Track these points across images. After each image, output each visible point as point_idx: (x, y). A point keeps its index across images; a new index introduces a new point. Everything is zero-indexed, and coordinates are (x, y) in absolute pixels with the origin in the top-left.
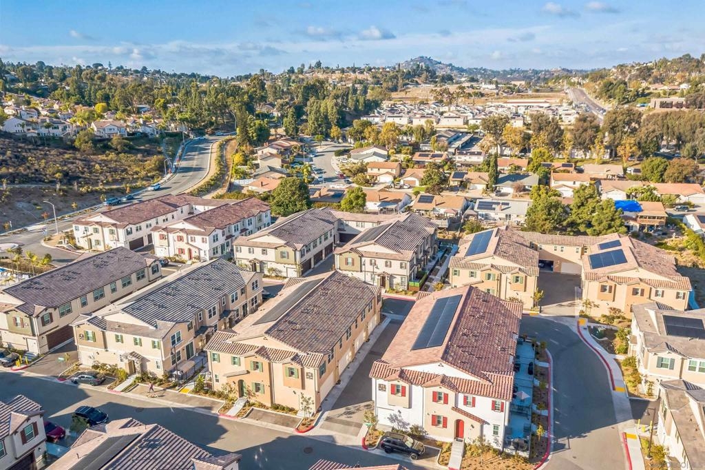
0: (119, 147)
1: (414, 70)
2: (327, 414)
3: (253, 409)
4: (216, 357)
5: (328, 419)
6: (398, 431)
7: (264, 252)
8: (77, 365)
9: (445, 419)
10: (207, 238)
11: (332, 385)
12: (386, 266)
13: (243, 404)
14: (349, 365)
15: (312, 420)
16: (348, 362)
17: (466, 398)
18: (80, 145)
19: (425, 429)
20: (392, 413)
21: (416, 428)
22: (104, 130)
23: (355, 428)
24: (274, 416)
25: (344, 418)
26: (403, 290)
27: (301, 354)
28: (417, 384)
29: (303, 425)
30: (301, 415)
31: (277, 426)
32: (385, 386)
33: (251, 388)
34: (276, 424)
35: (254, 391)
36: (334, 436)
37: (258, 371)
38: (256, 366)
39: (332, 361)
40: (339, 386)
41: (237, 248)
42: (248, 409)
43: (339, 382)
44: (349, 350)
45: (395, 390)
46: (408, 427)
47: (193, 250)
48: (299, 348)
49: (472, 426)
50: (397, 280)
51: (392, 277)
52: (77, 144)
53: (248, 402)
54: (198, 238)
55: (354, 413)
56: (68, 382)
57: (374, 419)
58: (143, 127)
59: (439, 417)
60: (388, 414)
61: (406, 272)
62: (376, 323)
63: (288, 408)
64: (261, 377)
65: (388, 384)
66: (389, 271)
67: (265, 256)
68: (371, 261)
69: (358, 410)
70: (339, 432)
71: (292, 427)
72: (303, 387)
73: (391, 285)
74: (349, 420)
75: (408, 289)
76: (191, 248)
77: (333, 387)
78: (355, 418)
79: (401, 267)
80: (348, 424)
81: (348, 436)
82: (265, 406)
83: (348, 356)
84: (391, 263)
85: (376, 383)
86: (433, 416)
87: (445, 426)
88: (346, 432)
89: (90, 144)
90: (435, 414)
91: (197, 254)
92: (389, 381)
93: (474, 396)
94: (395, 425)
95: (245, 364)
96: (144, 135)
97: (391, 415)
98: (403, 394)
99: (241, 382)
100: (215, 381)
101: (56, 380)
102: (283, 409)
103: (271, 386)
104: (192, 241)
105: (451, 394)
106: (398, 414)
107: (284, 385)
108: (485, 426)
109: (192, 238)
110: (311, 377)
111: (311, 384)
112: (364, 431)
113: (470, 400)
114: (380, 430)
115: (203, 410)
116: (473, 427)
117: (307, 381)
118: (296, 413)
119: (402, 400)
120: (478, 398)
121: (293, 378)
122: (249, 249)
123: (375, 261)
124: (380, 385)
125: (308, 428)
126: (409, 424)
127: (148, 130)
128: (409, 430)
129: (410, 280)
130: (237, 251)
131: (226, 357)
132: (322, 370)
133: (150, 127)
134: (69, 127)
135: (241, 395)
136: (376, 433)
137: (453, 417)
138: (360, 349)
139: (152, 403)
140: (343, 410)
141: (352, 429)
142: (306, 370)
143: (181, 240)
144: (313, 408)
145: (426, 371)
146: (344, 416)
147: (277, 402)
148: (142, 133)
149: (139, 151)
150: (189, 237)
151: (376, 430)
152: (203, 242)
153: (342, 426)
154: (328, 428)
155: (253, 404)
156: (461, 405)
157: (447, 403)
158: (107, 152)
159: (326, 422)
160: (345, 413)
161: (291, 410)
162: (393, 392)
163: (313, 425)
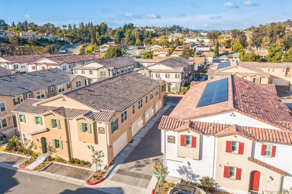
0: (31, 42)
1: (172, 28)
2: (118, 167)
3: (52, 163)
4: (22, 118)
5: (119, 171)
6: (187, 183)
7: (91, 73)
9: (239, 171)
10: (59, 67)
11: (126, 143)
12: (166, 77)
13: (44, 159)
14: (140, 130)
15: (104, 173)
16: (140, 128)
17: (264, 147)
18: (12, 41)
19: (216, 181)
20: (181, 165)
21: (207, 180)
22: (25, 36)
23: (145, 180)
24: (70, 169)
25: (134, 170)
26: (177, 92)
27: (94, 111)
28: (208, 134)
29: (95, 177)
30: (94, 168)
31: (70, 178)
32: (174, 137)
33: (51, 145)
34: (69, 176)
35: (54, 147)
36: (123, 188)
37: (56, 129)
38: (55, 124)
39: (125, 122)
40: (132, 144)
42: (48, 163)
43: (132, 141)
44: (141, 117)
45: (185, 141)
46: (198, 179)
48: (94, 107)
49: (271, 177)
50: (173, 86)
51: (170, 84)
52: (10, 41)
53: (50, 157)
55: (143, 166)
57: (164, 171)
58: (46, 37)
59: (232, 168)
60: (177, 165)
61: (179, 80)
62: (160, 107)
63: (83, 162)
64: (59, 133)
65: (177, 136)
66: (168, 80)
67: (91, 75)
68: (156, 74)
69: (147, 163)
70: (129, 184)
71: (84, 180)
72: (96, 142)
73: (169, 89)
74: (138, 172)
75: (180, 91)
77: (127, 145)
78: (145, 170)
79: (176, 77)
80: (138, 176)
81: (137, 188)
82: (64, 160)
83: (139, 123)
84: (169, 75)
85: (165, 134)
86: (225, 167)
87: (239, 177)
88: (136, 184)
89: (17, 40)
90: (227, 165)
92: (179, 131)
93: (275, 145)
94: (184, 177)
95: (46, 122)
96: (47, 40)
97: (180, 167)
98: (194, 145)
99: (44, 140)
100: (23, 140)
102: (79, 163)
103: (68, 142)
105: (248, 143)
106: (187, 165)
107: (79, 140)
108: (286, 178)
110: (103, 131)
111: (104, 139)
112: (153, 182)
113: (269, 149)
114: (169, 182)
115: (8, 164)
116: (272, 179)
117: (100, 136)
118: (91, 166)
119: (191, 151)
120: (279, 147)
121: (86, 133)
122: (82, 71)
123: (159, 74)
124: (169, 137)
125: (99, 180)
126: (198, 176)
127: (49, 38)
128: (200, 182)
129: (181, 86)
130: (75, 73)
131: (30, 117)
132: (114, 127)
133: (50, 37)
134: (8, 34)
135: (45, 151)
136: (166, 185)
137: (247, 168)
138: (150, 120)
140: (134, 163)
141: (142, 180)
142: (98, 125)
143: (44, 69)
144: (105, 161)
145: (216, 122)
146: (135, 169)
147: (75, 156)
148: (45, 39)
149: (41, 45)
150: (48, 67)
151: (165, 182)
153: (132, 177)
154: (119, 180)
155: (54, 159)
156: (258, 156)
157: (242, 154)
158: (25, 44)
159: (118, 175)
160: (135, 166)
161: (86, 164)
162: (183, 144)
163: (104, 177)
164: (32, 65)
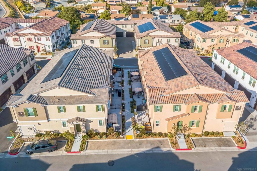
7: (92, 42)
8: (19, 137)
10: (50, 37)
33: (187, 126)
35: (190, 126)
41: (73, 41)
47: (40, 46)
53: (185, 135)
54: (43, 38)
56: (22, 154)
68: (159, 40)
76: (39, 45)
79: (176, 41)
84: (170, 40)
91: (44, 48)
100: (155, 126)
101: (8, 156)
104: (38, 40)
109: (38, 38)
110: (239, 108)
122: (82, 41)
123: (161, 40)
130: (74, 43)
139: (118, 154)
143: (30, 40)
150: (36, 38)
152: (47, 40)
154: (254, 140)
155: (189, 136)
164: (14, 37)
